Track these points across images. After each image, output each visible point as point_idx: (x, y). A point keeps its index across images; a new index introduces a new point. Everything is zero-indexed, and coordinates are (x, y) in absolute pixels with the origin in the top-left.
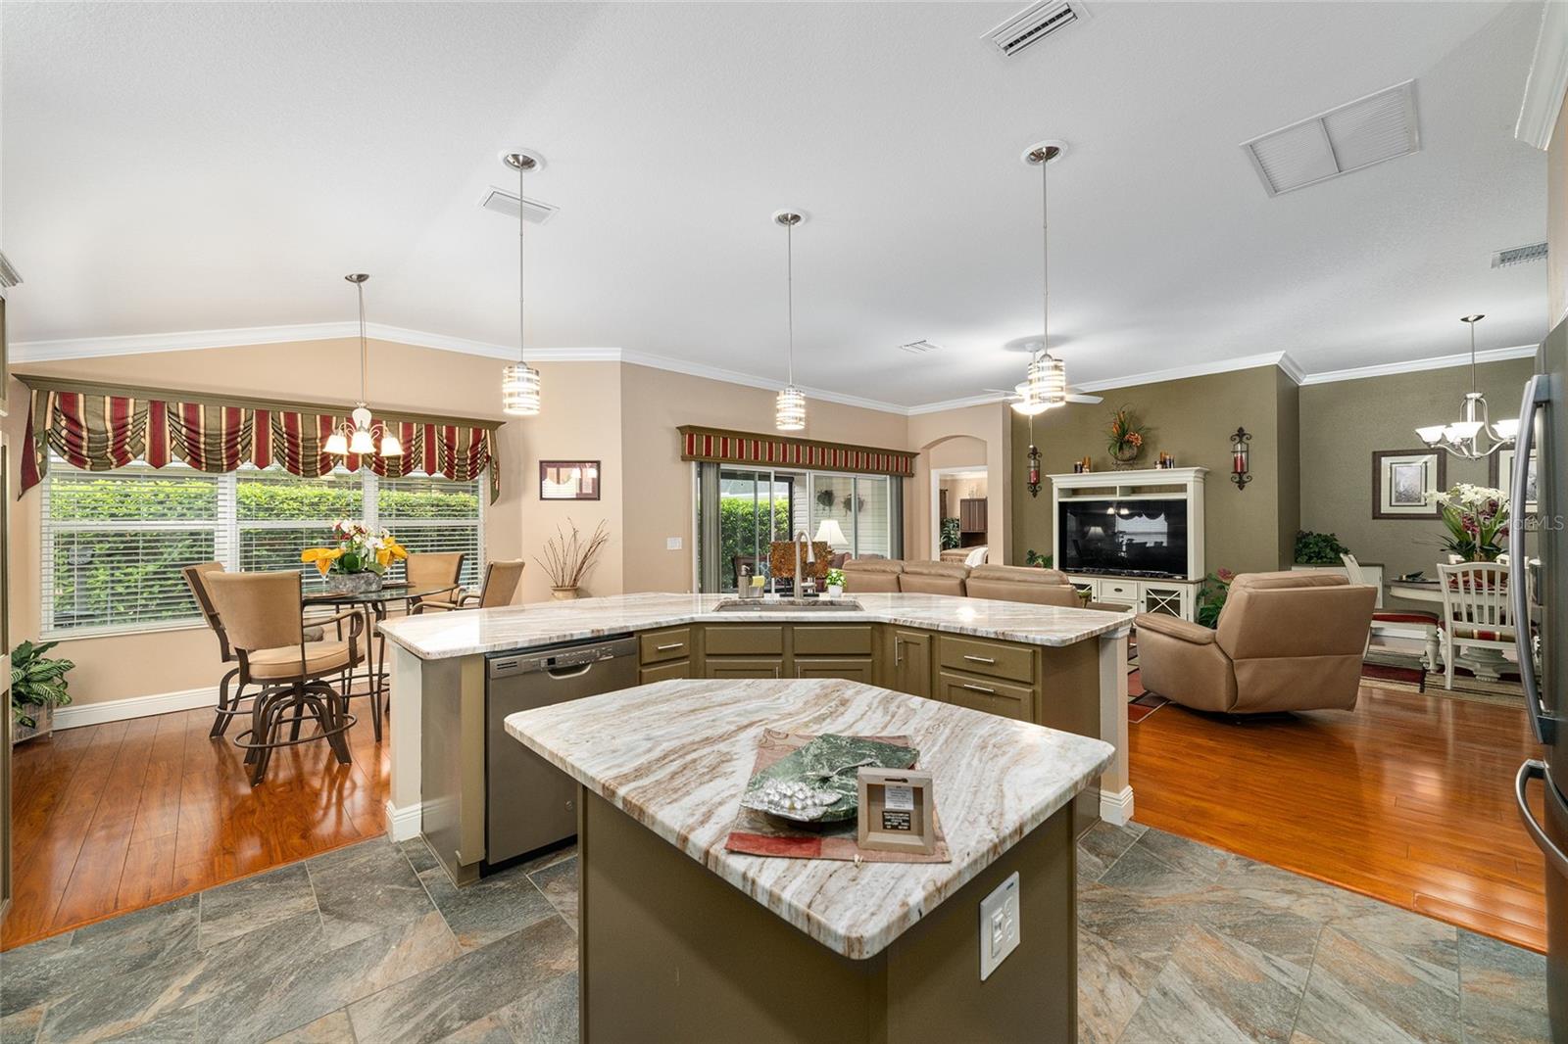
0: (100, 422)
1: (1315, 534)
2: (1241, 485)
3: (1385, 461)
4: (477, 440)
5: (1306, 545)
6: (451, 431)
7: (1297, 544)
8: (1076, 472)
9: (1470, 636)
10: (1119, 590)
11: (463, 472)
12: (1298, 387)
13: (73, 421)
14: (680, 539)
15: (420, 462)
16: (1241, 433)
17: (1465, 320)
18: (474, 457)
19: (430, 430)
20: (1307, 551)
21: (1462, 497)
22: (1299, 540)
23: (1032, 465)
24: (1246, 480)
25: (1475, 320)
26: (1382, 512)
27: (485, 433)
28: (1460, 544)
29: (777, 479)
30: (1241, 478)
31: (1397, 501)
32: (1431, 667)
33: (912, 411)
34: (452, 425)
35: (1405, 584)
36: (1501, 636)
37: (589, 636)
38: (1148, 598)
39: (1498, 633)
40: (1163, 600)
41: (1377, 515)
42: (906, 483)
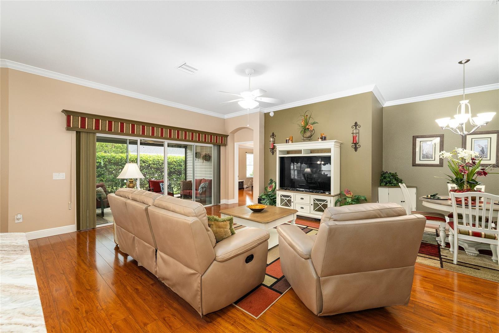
1: (388, 173)
2: (356, 149)
3: (418, 140)
5: (385, 178)
7: (381, 177)
8: (286, 143)
9: (467, 234)
10: (302, 199)
12: (383, 107)
16: (356, 124)
17: (460, 63)
20: (385, 180)
21: (458, 155)
22: (382, 175)
23: (272, 140)
24: (358, 147)
25: (466, 62)
26: (416, 163)
28: (457, 179)
30: (356, 146)
31: (423, 158)
32: (443, 244)
33: (226, 117)
35: (429, 200)
36: (485, 235)
38: (314, 203)
39: (483, 233)
40: (321, 204)
41: (414, 165)
42: (222, 148)
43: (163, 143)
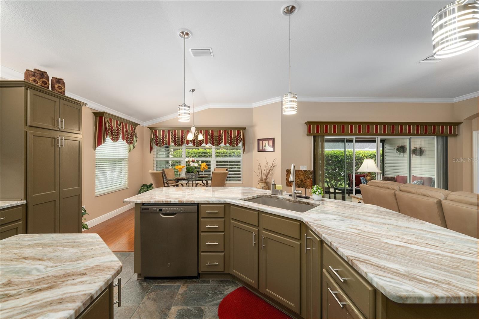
0: (160, 136)
4: (238, 134)
6: (231, 132)
11: (234, 144)
13: (156, 136)
14: (306, 166)
15: (223, 142)
18: (237, 139)
19: (225, 131)
27: (241, 132)
29: (357, 141)
34: (231, 130)
37: (178, 202)
42: (450, 140)
43: (376, 139)
